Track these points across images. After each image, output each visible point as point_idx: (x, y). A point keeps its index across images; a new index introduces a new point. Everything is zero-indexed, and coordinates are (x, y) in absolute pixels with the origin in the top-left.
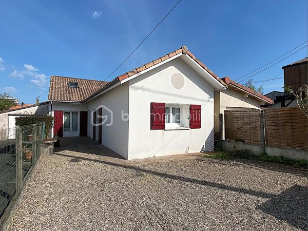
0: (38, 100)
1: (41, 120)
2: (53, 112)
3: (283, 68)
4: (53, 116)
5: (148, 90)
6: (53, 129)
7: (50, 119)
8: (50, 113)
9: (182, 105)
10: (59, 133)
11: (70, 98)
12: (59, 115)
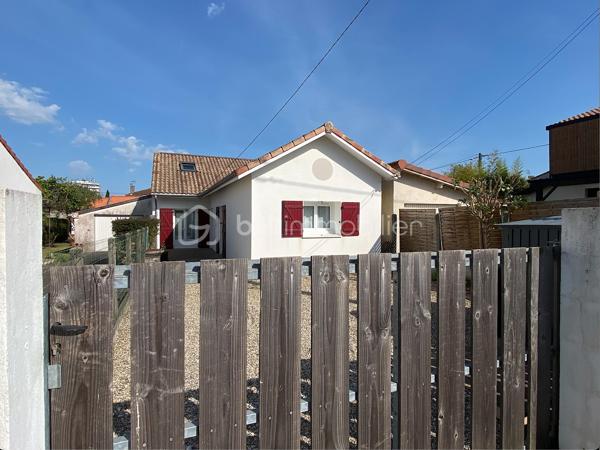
0: (132, 187)
1: (143, 224)
2: (158, 211)
3: (548, 128)
4: (158, 217)
5: (281, 181)
6: (158, 236)
7: (155, 222)
8: (154, 213)
9: (333, 203)
10: (168, 241)
11: (182, 187)
12: (166, 216)
